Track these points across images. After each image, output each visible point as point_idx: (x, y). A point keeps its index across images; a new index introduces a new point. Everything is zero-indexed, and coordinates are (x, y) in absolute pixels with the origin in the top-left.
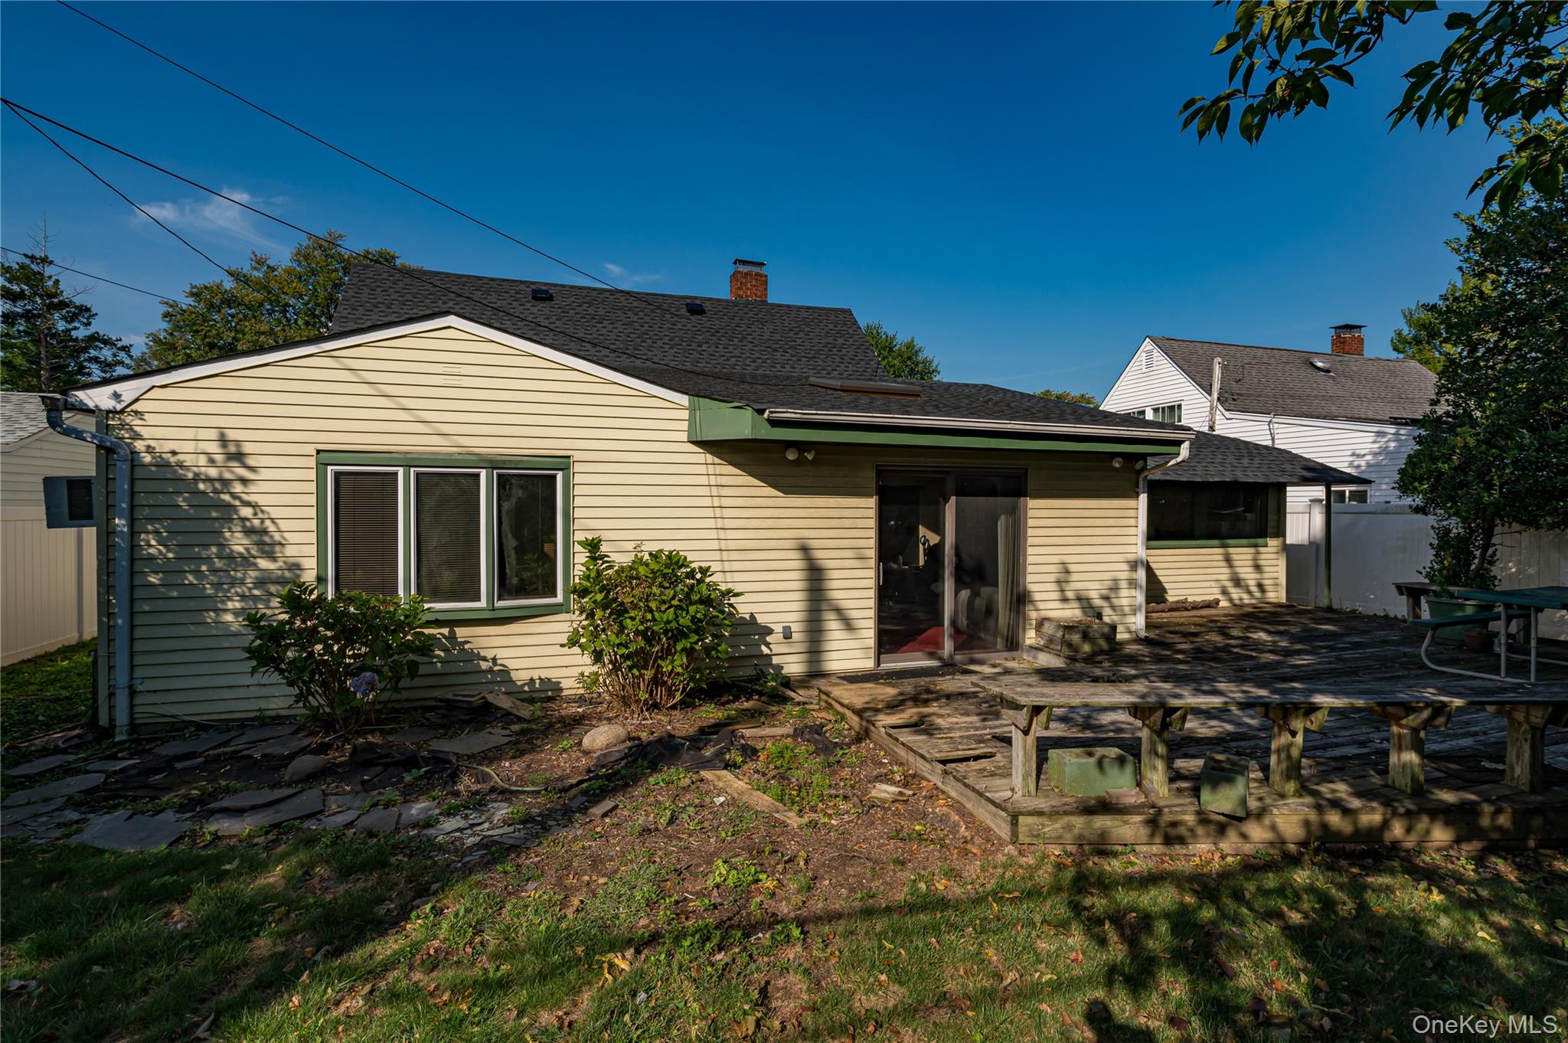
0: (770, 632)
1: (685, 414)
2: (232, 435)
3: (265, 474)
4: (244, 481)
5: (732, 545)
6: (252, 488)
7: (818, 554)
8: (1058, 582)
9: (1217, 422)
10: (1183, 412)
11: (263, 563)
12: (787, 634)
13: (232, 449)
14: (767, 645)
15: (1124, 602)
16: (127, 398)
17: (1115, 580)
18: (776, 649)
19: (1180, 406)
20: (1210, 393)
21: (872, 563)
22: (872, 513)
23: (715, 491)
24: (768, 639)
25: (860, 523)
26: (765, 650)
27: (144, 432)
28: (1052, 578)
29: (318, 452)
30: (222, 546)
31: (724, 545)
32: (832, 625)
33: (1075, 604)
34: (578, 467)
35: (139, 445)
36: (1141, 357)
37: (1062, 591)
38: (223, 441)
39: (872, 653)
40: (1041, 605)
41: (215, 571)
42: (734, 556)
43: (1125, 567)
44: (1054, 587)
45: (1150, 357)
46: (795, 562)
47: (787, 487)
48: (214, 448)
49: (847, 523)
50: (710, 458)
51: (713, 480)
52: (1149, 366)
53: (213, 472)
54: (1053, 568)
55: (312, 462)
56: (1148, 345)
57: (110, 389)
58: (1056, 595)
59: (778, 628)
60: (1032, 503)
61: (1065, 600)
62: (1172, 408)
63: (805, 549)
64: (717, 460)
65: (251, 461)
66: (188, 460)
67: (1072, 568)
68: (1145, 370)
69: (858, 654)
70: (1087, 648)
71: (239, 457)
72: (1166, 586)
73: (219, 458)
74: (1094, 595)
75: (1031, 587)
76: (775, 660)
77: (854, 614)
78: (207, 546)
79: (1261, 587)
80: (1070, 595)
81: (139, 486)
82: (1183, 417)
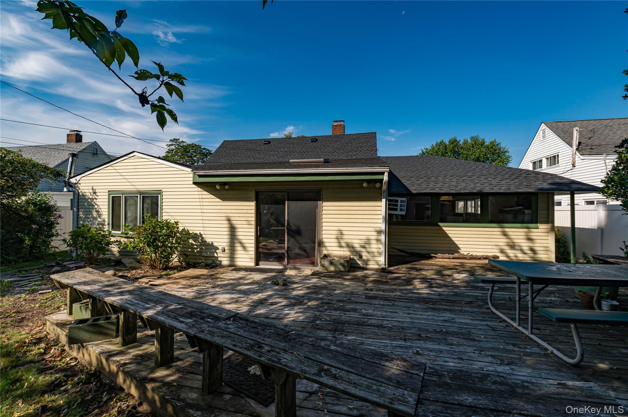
0: (218, 249)
1: (192, 175)
2: (94, 188)
3: (99, 197)
4: (96, 199)
5: (206, 218)
6: (97, 201)
7: (234, 222)
8: (337, 238)
9: (577, 162)
10: (560, 158)
11: (99, 219)
12: (224, 250)
13: (94, 191)
14: (217, 253)
15: (374, 250)
16: (78, 180)
17: (369, 240)
18: (219, 255)
19: (558, 155)
20: (572, 147)
21: (254, 226)
22: (254, 208)
23: (201, 200)
24: (217, 251)
25: (250, 211)
26: (216, 255)
27: (81, 188)
28: (334, 236)
29: (109, 191)
30: (92, 215)
31: (203, 218)
32: (239, 248)
33: (346, 249)
34: (164, 193)
35: (80, 191)
36: (540, 133)
37: (339, 242)
38: (93, 189)
39: (253, 260)
40: (329, 248)
41: (91, 221)
42: (207, 222)
43: (375, 233)
44: (336, 241)
45: (544, 132)
46: (226, 225)
47: (224, 199)
48: (91, 191)
49: (245, 211)
50: (200, 189)
51: (200, 197)
52: (544, 137)
53: (91, 197)
54: (335, 232)
55: (107, 194)
56: (543, 126)
57: (75, 178)
58: (336, 244)
59: (220, 248)
60: (325, 204)
61: (341, 247)
62: (554, 157)
63: (229, 220)
64: (202, 190)
65: (97, 194)
66: (87, 194)
67: (344, 233)
68: (542, 139)
69: (248, 260)
70: (332, 268)
71: (95, 193)
72: (460, 246)
73: (92, 193)
74: (356, 245)
75: (324, 240)
76: (219, 259)
77: (247, 245)
78: (89, 215)
79: (532, 250)
80: (344, 245)
81: (80, 201)
82: (560, 161)
